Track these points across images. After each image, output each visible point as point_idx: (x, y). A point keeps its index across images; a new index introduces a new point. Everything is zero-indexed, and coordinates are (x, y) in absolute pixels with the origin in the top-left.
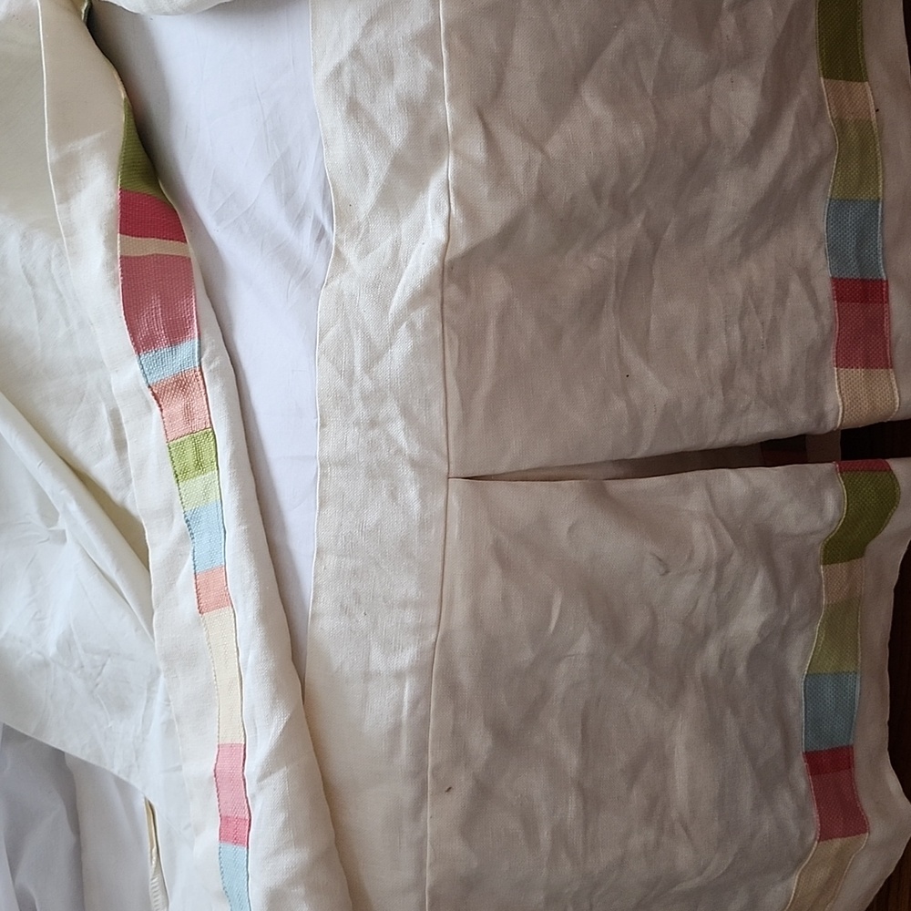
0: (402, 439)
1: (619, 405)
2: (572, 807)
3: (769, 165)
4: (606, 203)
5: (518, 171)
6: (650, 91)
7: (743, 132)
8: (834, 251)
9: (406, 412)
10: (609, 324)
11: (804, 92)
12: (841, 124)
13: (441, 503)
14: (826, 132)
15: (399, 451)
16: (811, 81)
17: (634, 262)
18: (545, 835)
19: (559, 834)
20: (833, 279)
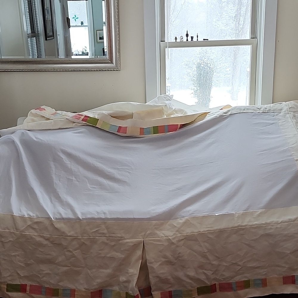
0: (148, 233)
1: (153, 261)
2: (103, 255)
3: (185, 278)
4: (178, 255)
5: (180, 243)
6: (192, 259)
7: (188, 273)
8: (175, 291)
9: (150, 233)
10: (163, 260)
11: (195, 284)
12: (191, 291)
13: (141, 238)
14: (190, 288)
15: (146, 232)
16: (196, 285)
17: (171, 262)
18: (100, 252)
19: (100, 254)
20: (171, 291)
